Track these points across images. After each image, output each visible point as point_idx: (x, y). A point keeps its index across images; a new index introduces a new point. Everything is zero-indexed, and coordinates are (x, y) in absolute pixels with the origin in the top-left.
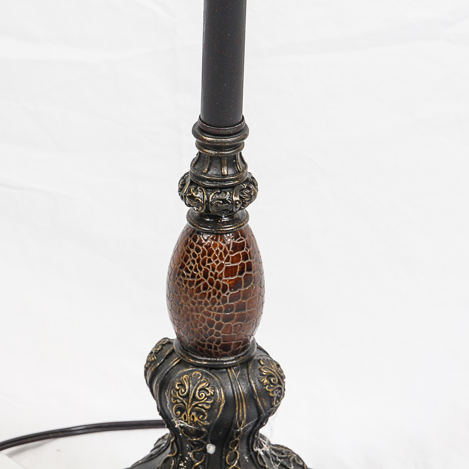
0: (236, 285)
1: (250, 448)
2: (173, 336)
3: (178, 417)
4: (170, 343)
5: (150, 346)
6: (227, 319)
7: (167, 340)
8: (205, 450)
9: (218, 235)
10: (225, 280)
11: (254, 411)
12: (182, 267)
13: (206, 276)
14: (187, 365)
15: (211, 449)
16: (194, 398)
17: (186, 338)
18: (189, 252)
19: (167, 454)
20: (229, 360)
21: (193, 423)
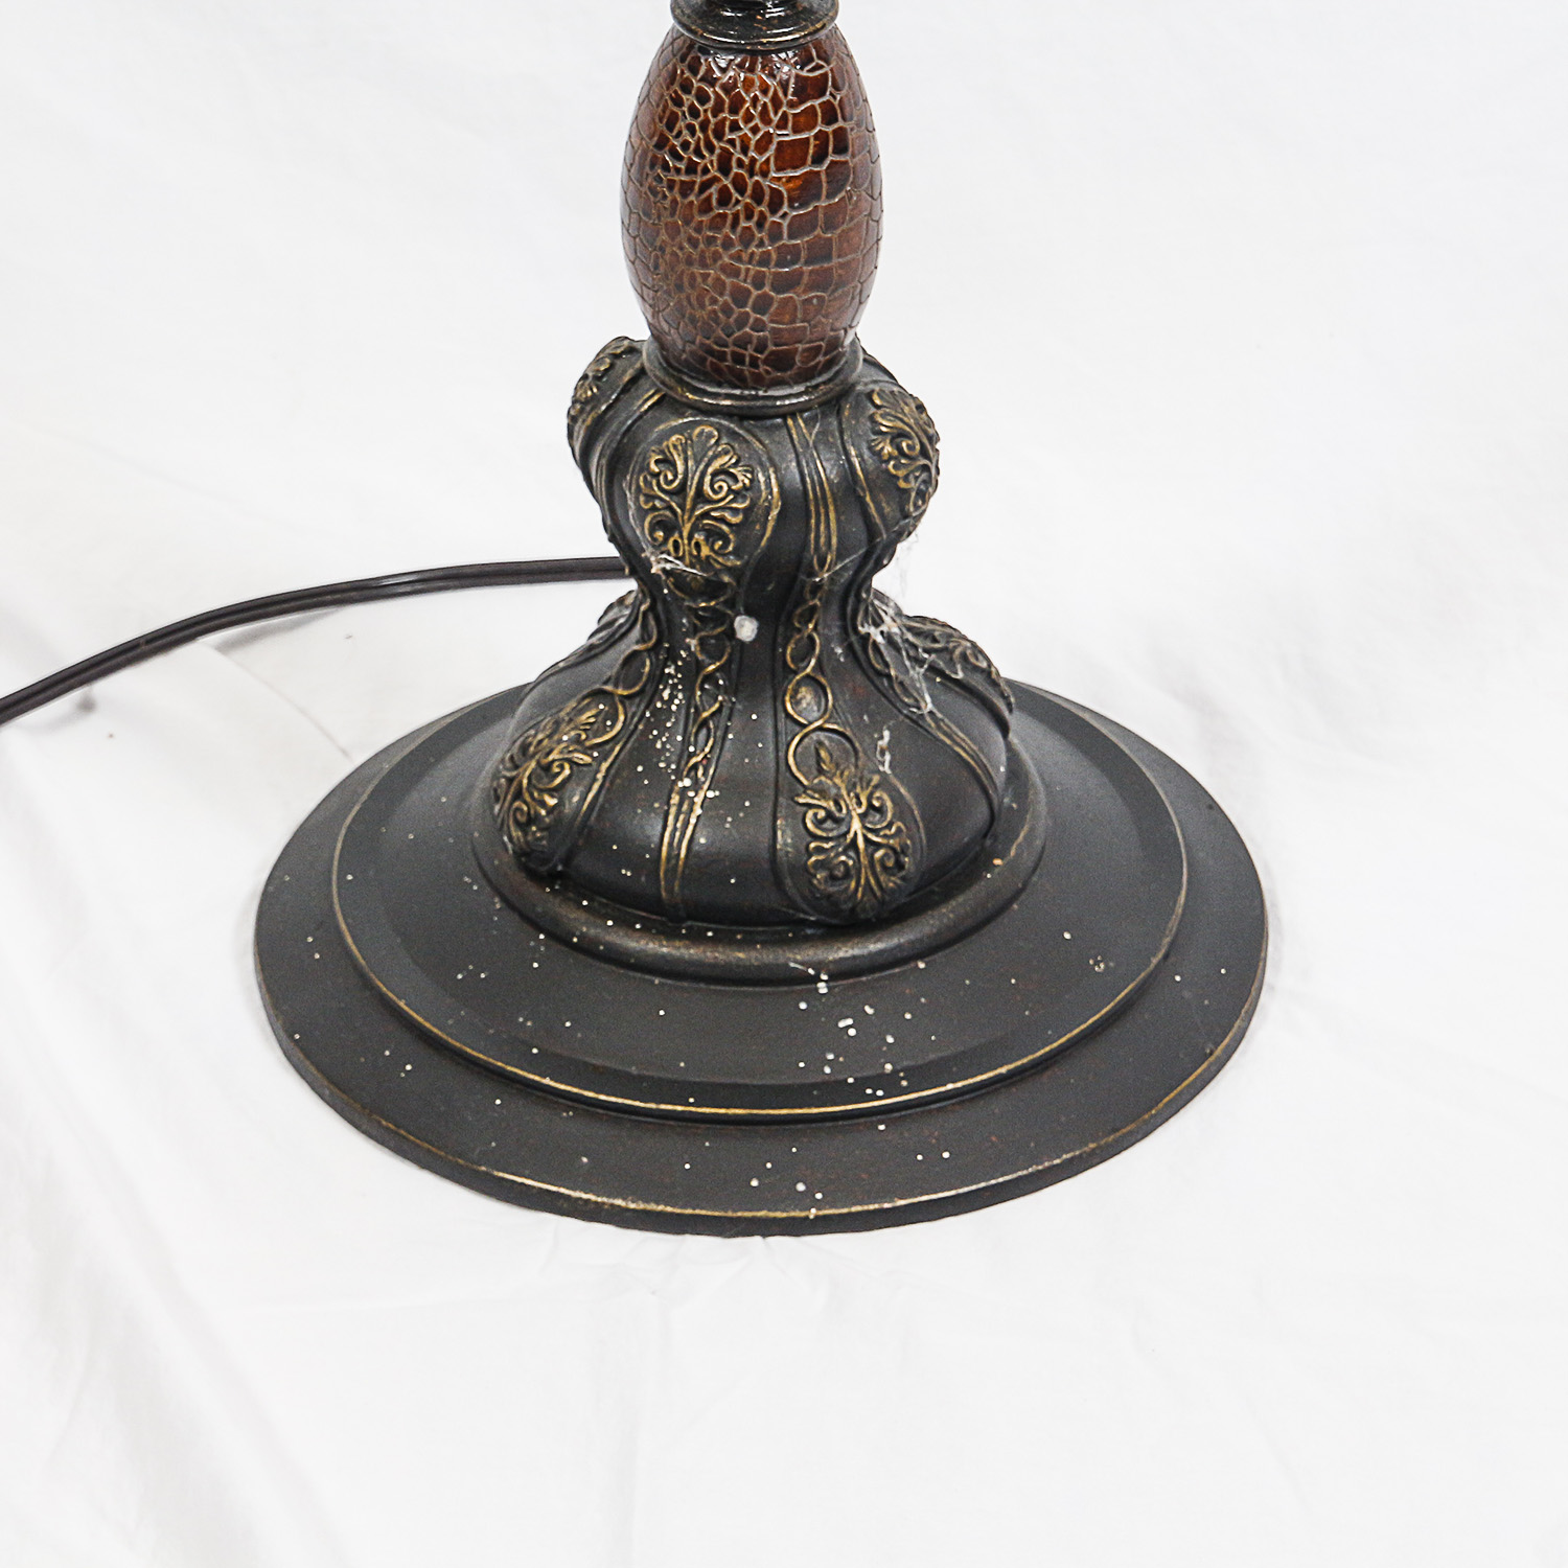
0: (806, 190)
1: (848, 627)
2: (640, 332)
3: (659, 547)
4: (633, 350)
5: (581, 360)
6: (784, 284)
7: (626, 343)
8: (731, 633)
9: (756, 55)
10: (778, 180)
11: (857, 529)
12: (662, 143)
13: (725, 168)
14: (680, 407)
15: (746, 629)
16: (700, 496)
17: (674, 338)
18: (678, 102)
19: (631, 643)
20: (790, 395)
21: (697, 561)
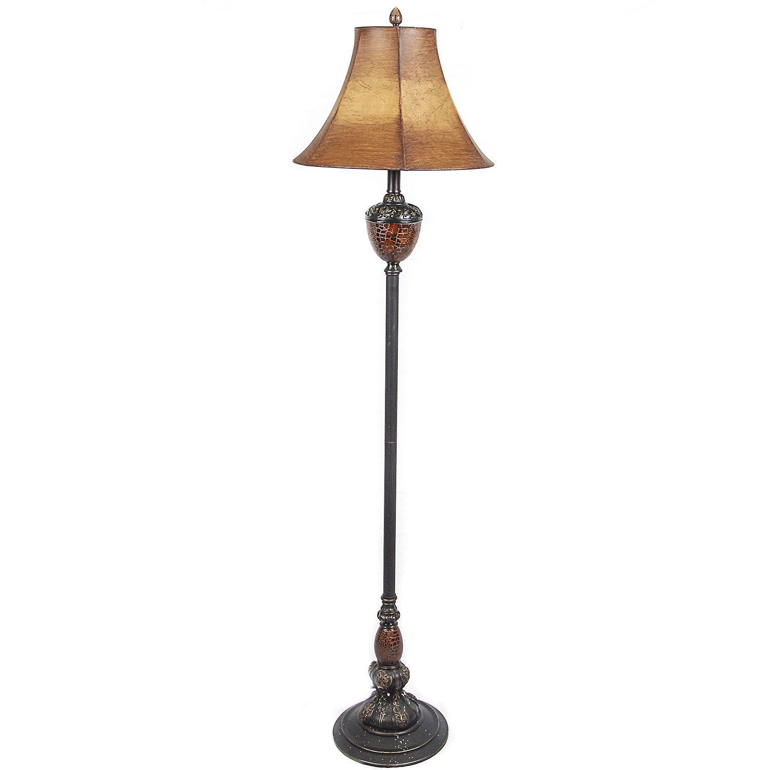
0: (395, 644)
1: (400, 694)
2: (376, 660)
3: (379, 685)
4: (375, 662)
5: (370, 663)
6: (392, 655)
8: (387, 695)
9: (389, 629)
10: (391, 643)
11: (401, 682)
12: (379, 639)
13: (386, 642)
14: (381, 669)
15: (389, 695)
16: (383, 679)
17: (380, 661)
18: (380, 634)
19: (375, 697)
20: (393, 667)
21: (383, 687)
